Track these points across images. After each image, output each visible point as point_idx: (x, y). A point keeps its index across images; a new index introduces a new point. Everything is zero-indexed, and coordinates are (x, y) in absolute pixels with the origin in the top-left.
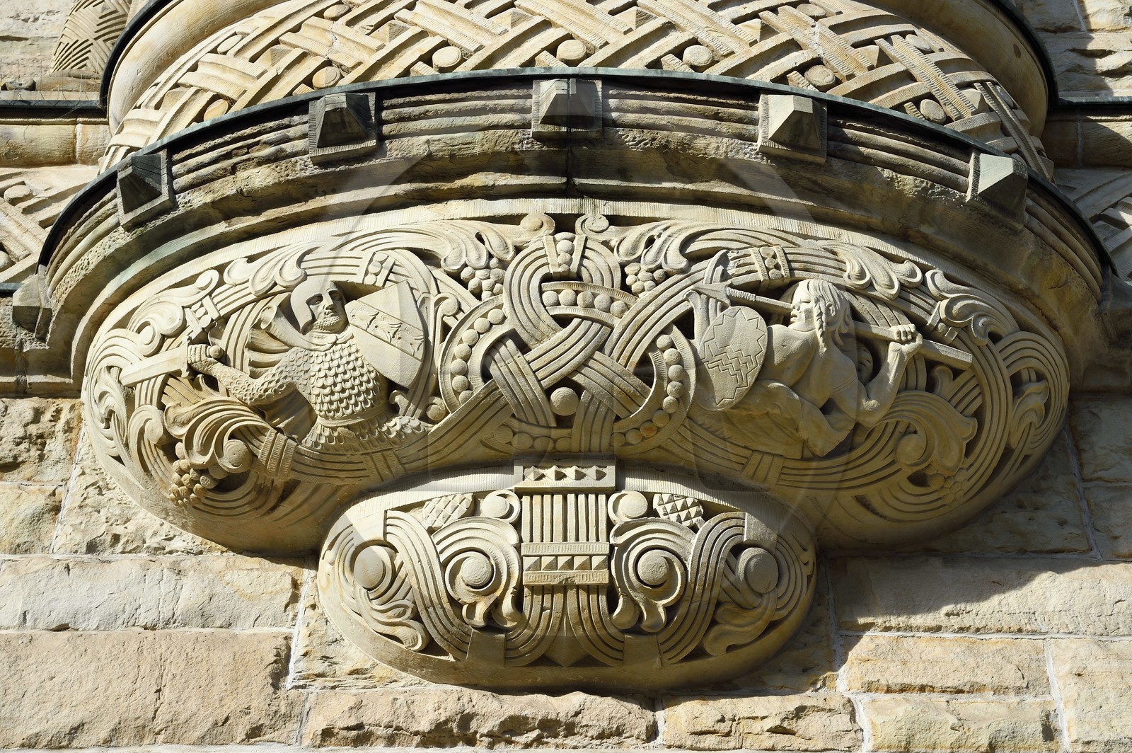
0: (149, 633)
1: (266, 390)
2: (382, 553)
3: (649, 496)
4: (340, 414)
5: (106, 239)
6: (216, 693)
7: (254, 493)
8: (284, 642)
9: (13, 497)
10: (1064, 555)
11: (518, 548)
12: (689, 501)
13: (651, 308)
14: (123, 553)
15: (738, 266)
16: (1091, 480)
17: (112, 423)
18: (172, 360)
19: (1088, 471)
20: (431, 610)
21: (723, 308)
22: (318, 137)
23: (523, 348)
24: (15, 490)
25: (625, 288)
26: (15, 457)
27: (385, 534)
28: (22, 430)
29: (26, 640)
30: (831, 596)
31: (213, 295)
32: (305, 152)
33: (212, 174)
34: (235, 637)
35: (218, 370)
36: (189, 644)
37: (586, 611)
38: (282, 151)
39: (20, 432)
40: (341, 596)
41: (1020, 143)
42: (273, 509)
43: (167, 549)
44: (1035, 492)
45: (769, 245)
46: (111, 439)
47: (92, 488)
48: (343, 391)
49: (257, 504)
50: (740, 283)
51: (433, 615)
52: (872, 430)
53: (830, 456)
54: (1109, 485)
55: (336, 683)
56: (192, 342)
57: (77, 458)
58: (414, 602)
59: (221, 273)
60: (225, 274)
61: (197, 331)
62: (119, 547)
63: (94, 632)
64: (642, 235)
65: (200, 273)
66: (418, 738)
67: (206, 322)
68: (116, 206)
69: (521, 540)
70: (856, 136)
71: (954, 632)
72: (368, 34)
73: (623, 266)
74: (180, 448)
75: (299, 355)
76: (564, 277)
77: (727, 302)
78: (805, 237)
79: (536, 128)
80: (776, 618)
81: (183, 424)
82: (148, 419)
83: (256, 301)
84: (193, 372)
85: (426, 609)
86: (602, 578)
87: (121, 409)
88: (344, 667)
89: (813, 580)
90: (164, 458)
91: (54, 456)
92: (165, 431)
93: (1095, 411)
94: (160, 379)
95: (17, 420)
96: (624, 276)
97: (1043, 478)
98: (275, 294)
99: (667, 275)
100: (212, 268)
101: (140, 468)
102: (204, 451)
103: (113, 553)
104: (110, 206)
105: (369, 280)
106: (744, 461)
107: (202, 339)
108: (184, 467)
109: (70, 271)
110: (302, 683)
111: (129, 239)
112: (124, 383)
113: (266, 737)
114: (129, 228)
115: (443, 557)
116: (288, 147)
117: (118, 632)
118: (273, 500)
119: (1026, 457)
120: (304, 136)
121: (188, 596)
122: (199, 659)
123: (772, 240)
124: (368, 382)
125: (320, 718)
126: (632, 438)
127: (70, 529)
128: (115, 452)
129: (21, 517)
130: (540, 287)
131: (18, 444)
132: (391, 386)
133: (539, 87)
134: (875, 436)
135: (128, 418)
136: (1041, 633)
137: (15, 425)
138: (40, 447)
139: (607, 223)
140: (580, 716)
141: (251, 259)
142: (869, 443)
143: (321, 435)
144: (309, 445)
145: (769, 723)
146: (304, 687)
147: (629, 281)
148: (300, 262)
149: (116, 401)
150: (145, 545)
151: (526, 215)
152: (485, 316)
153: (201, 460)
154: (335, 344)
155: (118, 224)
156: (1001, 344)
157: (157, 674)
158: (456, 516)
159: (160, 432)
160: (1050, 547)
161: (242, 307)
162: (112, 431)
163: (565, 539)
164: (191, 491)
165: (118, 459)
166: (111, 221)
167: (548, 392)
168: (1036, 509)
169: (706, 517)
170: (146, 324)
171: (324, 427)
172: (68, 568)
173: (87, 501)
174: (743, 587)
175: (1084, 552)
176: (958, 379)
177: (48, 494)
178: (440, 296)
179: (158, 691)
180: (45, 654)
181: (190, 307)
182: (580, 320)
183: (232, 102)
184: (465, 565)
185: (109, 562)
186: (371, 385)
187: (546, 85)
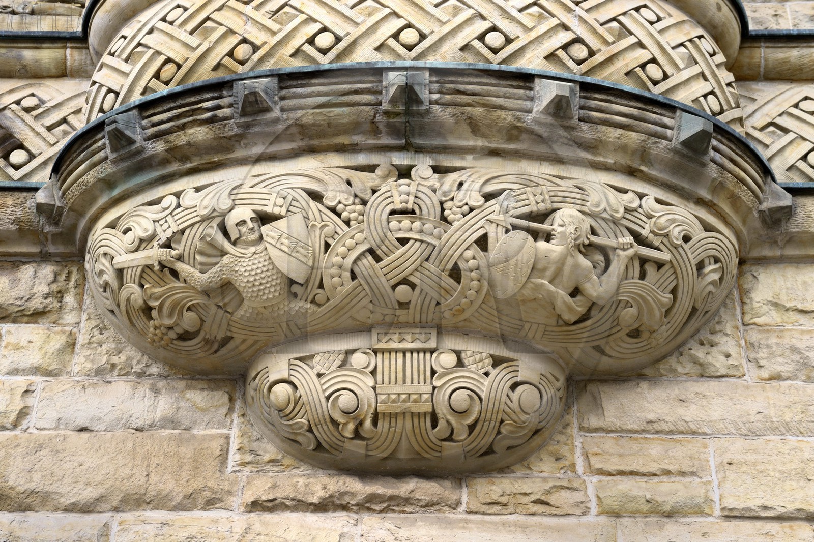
0: (139, 434)
1: (210, 282)
2: (286, 388)
3: (458, 353)
4: (258, 299)
5: (98, 167)
6: (185, 475)
7: (203, 343)
8: (225, 441)
9: (45, 336)
10: (727, 379)
11: (374, 388)
12: (484, 355)
13: (459, 233)
14: (118, 375)
15: (517, 202)
16: (749, 325)
17: (108, 291)
18: (148, 258)
19: (747, 318)
20: (319, 426)
21: (507, 231)
22: (240, 109)
23: (378, 259)
24: (46, 331)
25: (444, 219)
26: (45, 307)
27: (290, 375)
28: (47, 288)
29: (61, 439)
30: (575, 408)
31: (174, 214)
32: (231, 118)
33: (169, 129)
34: (194, 437)
35: (180, 266)
36: (166, 443)
37: (418, 429)
38: (215, 116)
39: (46, 290)
40: (262, 413)
41: (715, 85)
42: (216, 352)
43: (147, 373)
44: (712, 333)
45: (538, 185)
46: (108, 299)
47: (96, 329)
48: (261, 284)
49: (206, 349)
50: (518, 213)
51: (321, 429)
52: (603, 307)
53: (575, 323)
54: (760, 328)
55: (260, 469)
56: (162, 246)
57: (84, 307)
58: (309, 421)
59: (178, 197)
60: (181, 199)
61: (164, 239)
62: (116, 373)
63: (104, 433)
64: (455, 181)
65: (164, 197)
66: (312, 507)
67: (169, 233)
68: (104, 144)
69: (376, 383)
70: (598, 105)
71: (653, 434)
72: (270, 18)
73: (442, 203)
74: (154, 313)
75: (232, 260)
76: (403, 212)
77: (510, 227)
78: (562, 178)
79: (385, 106)
80: (539, 428)
81: (157, 299)
82: (132, 291)
83: (202, 221)
84: (162, 266)
85: (316, 425)
86: (427, 408)
87: (114, 283)
88: (264, 457)
89: (563, 400)
90: (144, 318)
91: (69, 307)
92: (145, 302)
93: (755, 274)
94: (140, 269)
95: (43, 281)
96: (443, 210)
97: (718, 323)
98: (214, 217)
99: (471, 210)
100: (172, 194)
101: (127, 321)
102: (170, 315)
103: (112, 376)
104: (100, 144)
105: (277, 211)
106: (520, 328)
107: (168, 245)
108: (157, 325)
109: (75, 185)
110: (238, 468)
111: (114, 169)
112: (116, 267)
113: (217, 506)
114: (114, 162)
115: (327, 393)
116: (220, 113)
117: (119, 432)
118: (216, 346)
119: (707, 312)
120: (230, 106)
121: (163, 409)
122: (172, 453)
123: (541, 182)
124: (277, 279)
125: (250, 492)
126: (447, 314)
127: (83, 360)
128: (110, 307)
129: (51, 351)
130: (388, 218)
131: (46, 298)
132: (292, 282)
133: (387, 75)
134: (605, 310)
135: (120, 289)
136: (707, 434)
137: (43, 285)
138: (60, 300)
139: (432, 171)
140: (414, 493)
141: (198, 190)
142: (601, 314)
143: (246, 311)
144: (239, 317)
145: (533, 498)
146: (238, 471)
147: (446, 213)
148: (230, 194)
149: (109, 276)
150: (133, 370)
151: (378, 165)
152: (352, 238)
153: (168, 322)
154: (255, 253)
155: (106, 158)
156: (691, 243)
157: (146, 463)
158: (333, 368)
159: (140, 302)
160: (719, 374)
161: (193, 225)
162: (108, 294)
163: (404, 382)
164: (162, 339)
165: (112, 312)
166: (102, 154)
167: (394, 287)
168: (712, 346)
169: (495, 365)
170: (129, 230)
171: (249, 307)
172: (84, 388)
173: (93, 339)
174: (518, 410)
175: (740, 377)
176: (661, 271)
177: (67, 334)
178: (323, 223)
179: (147, 475)
180: (74, 449)
181: (158, 221)
182: (413, 241)
183: (179, 66)
184: (341, 398)
185: (110, 382)
186: (278, 281)
187: (392, 75)
